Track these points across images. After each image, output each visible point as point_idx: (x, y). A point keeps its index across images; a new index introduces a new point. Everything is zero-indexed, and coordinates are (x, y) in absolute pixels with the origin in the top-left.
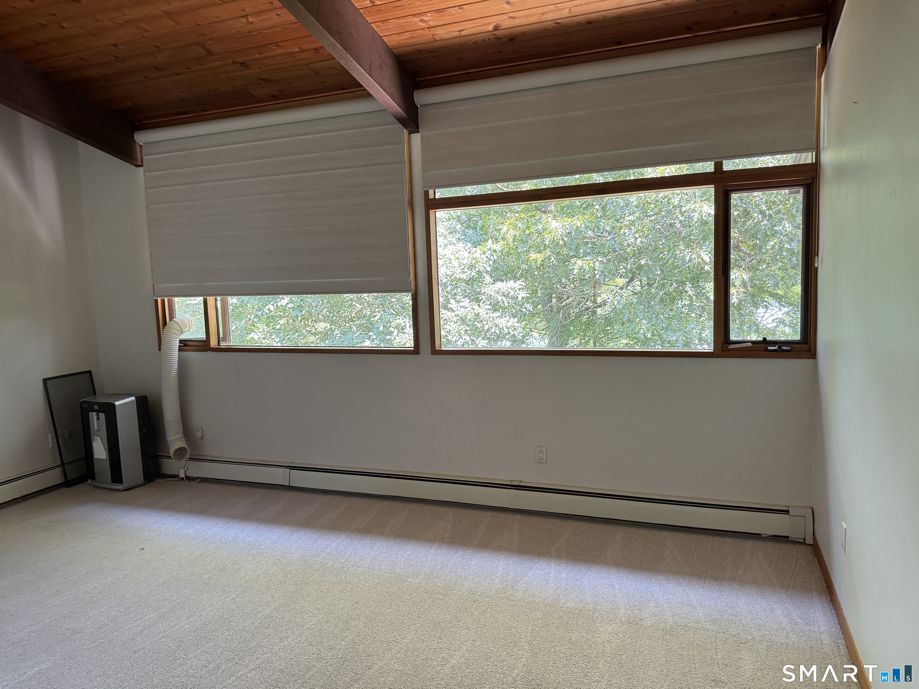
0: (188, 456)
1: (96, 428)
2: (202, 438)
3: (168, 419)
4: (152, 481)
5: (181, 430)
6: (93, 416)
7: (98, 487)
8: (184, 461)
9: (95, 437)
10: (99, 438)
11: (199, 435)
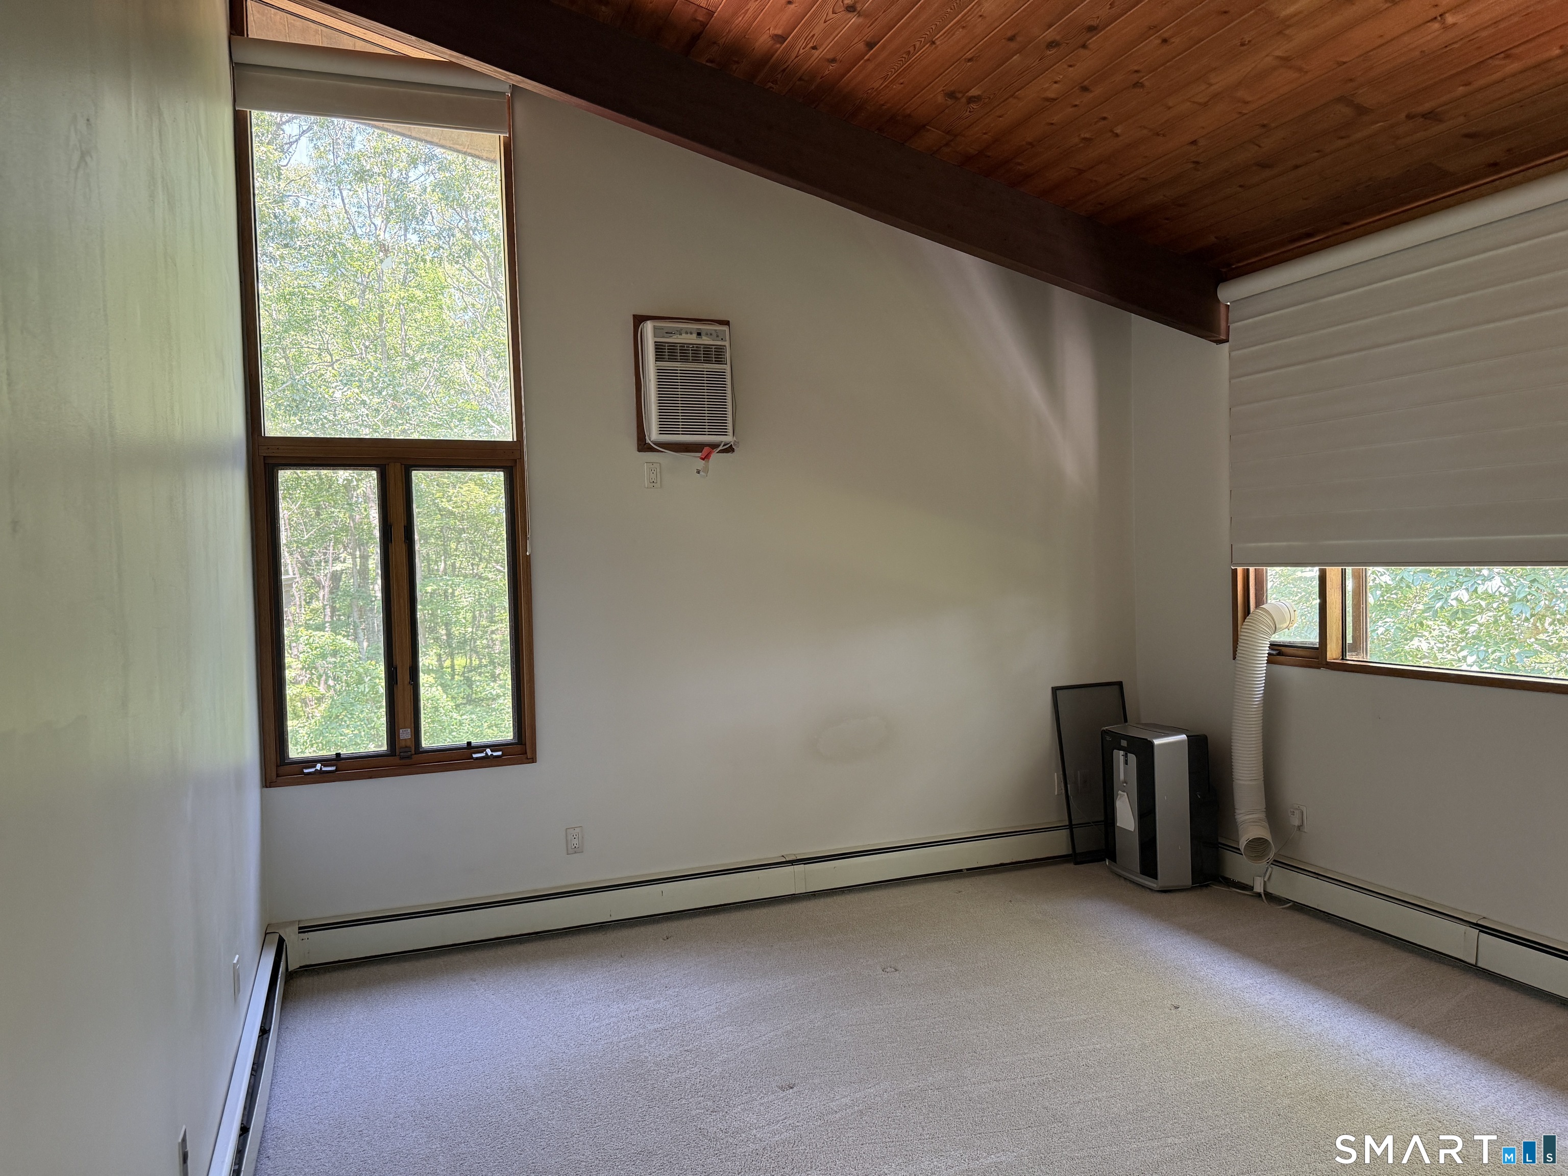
0: (1271, 856)
1: (1122, 777)
2: (1300, 828)
3: (1241, 782)
4: (1207, 886)
5: (1263, 806)
6: (1119, 755)
7: (1120, 876)
8: (1263, 864)
9: (1120, 792)
10: (1125, 794)
11: (1296, 822)
